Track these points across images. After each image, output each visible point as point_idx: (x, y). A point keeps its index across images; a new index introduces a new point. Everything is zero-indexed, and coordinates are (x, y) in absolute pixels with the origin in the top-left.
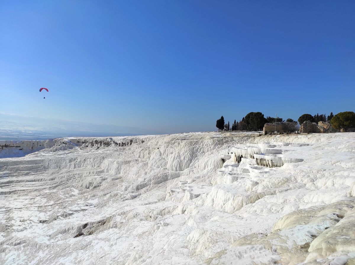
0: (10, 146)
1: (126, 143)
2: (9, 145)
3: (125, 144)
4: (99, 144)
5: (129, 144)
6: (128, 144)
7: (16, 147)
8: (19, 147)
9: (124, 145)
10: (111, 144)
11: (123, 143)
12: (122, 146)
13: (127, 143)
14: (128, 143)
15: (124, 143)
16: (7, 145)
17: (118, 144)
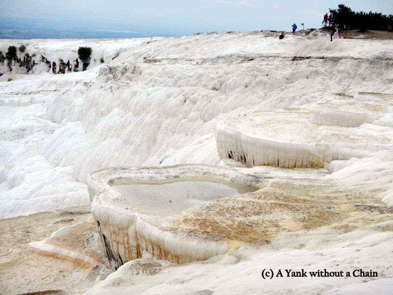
1: (73, 64)
3: (68, 64)
4: (6, 62)
5: (81, 65)
6: (77, 66)
9: (67, 69)
10: (34, 64)
11: (62, 63)
12: (62, 71)
13: (75, 63)
14: (78, 63)
15: (66, 62)
17: (52, 64)
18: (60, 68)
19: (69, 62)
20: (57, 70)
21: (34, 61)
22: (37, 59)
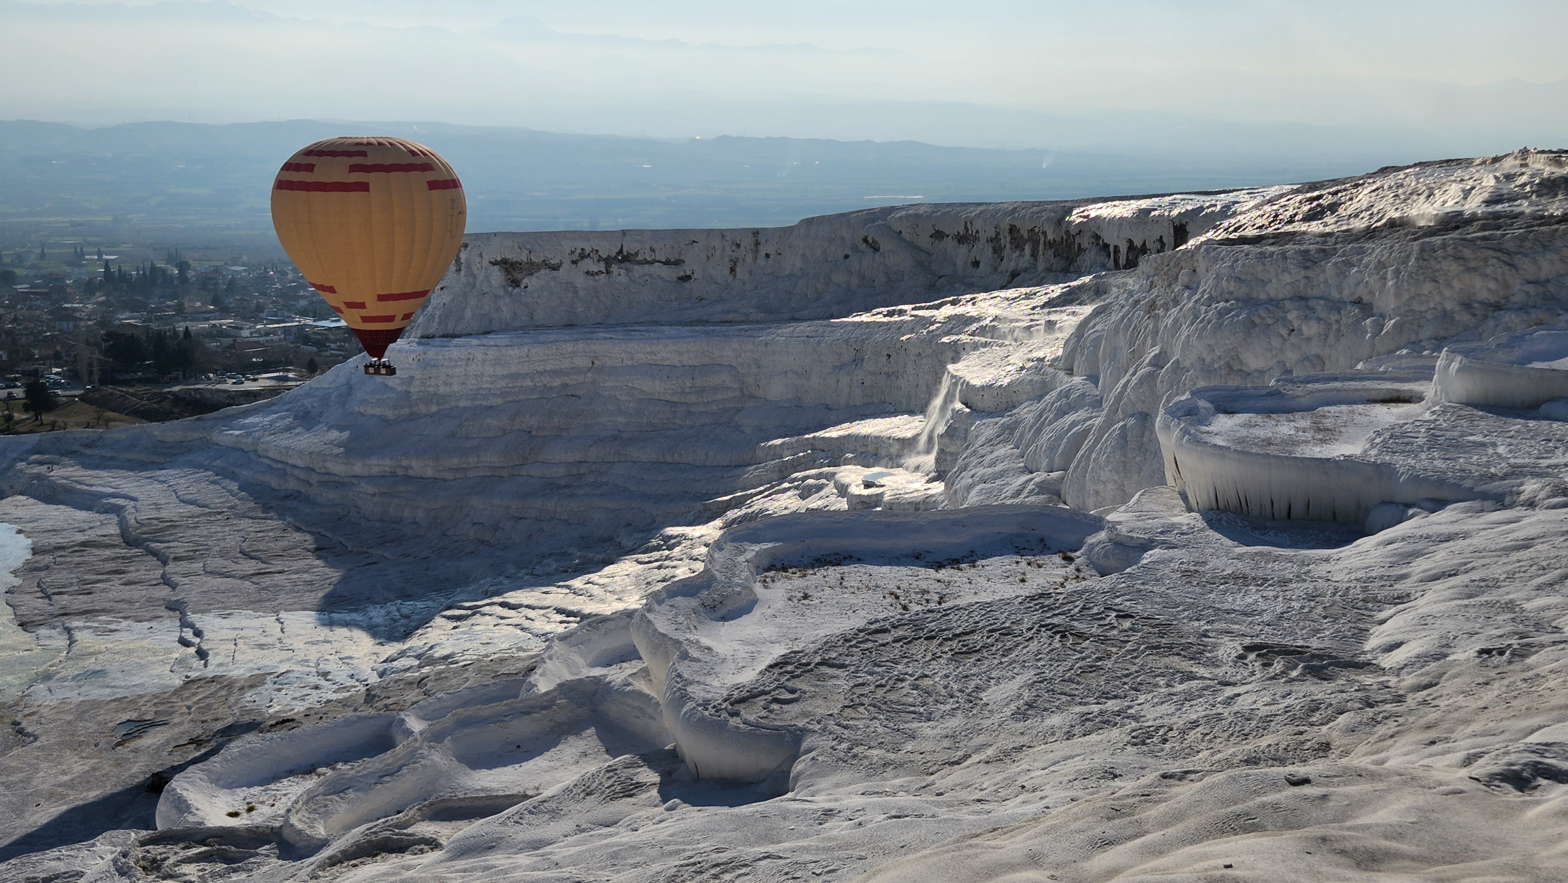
0: (640, 258)
1: (1153, 248)
2: (637, 254)
3: (1143, 249)
4: (1027, 249)
7: (664, 263)
8: (678, 263)
9: (1140, 259)
10: (1080, 250)
11: (1132, 247)
12: (1132, 264)
13: (1158, 245)
14: (1163, 245)
15: (1138, 243)
16: (625, 253)
17: (1112, 249)
18: (1128, 257)
19: (1144, 244)
20: (1122, 261)
21: (1079, 244)
22: (1085, 241)
